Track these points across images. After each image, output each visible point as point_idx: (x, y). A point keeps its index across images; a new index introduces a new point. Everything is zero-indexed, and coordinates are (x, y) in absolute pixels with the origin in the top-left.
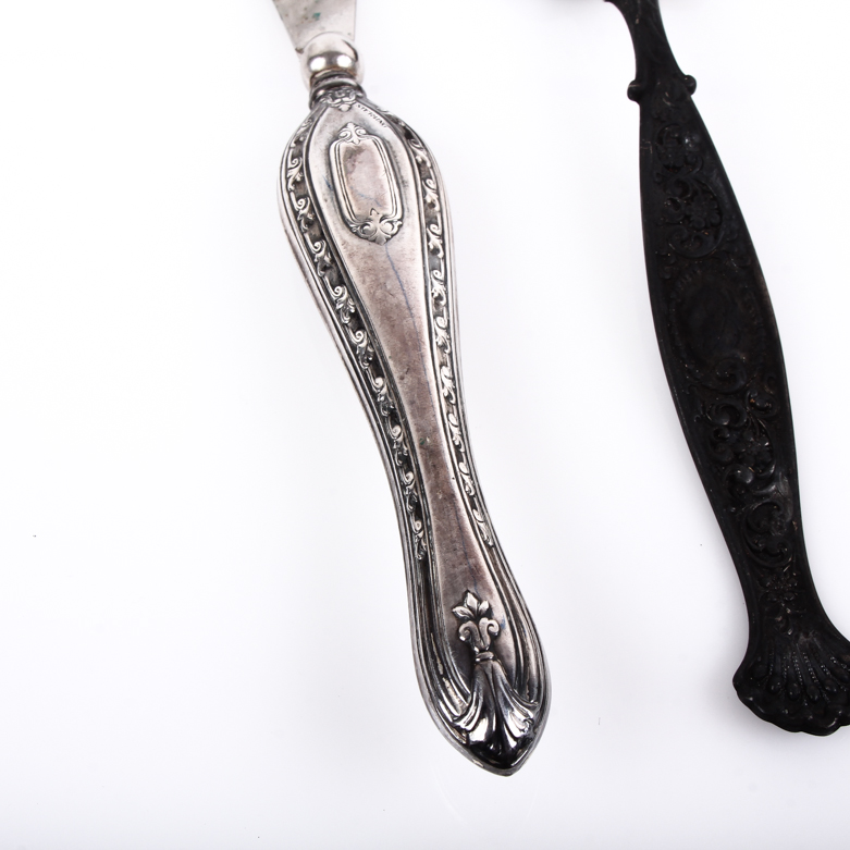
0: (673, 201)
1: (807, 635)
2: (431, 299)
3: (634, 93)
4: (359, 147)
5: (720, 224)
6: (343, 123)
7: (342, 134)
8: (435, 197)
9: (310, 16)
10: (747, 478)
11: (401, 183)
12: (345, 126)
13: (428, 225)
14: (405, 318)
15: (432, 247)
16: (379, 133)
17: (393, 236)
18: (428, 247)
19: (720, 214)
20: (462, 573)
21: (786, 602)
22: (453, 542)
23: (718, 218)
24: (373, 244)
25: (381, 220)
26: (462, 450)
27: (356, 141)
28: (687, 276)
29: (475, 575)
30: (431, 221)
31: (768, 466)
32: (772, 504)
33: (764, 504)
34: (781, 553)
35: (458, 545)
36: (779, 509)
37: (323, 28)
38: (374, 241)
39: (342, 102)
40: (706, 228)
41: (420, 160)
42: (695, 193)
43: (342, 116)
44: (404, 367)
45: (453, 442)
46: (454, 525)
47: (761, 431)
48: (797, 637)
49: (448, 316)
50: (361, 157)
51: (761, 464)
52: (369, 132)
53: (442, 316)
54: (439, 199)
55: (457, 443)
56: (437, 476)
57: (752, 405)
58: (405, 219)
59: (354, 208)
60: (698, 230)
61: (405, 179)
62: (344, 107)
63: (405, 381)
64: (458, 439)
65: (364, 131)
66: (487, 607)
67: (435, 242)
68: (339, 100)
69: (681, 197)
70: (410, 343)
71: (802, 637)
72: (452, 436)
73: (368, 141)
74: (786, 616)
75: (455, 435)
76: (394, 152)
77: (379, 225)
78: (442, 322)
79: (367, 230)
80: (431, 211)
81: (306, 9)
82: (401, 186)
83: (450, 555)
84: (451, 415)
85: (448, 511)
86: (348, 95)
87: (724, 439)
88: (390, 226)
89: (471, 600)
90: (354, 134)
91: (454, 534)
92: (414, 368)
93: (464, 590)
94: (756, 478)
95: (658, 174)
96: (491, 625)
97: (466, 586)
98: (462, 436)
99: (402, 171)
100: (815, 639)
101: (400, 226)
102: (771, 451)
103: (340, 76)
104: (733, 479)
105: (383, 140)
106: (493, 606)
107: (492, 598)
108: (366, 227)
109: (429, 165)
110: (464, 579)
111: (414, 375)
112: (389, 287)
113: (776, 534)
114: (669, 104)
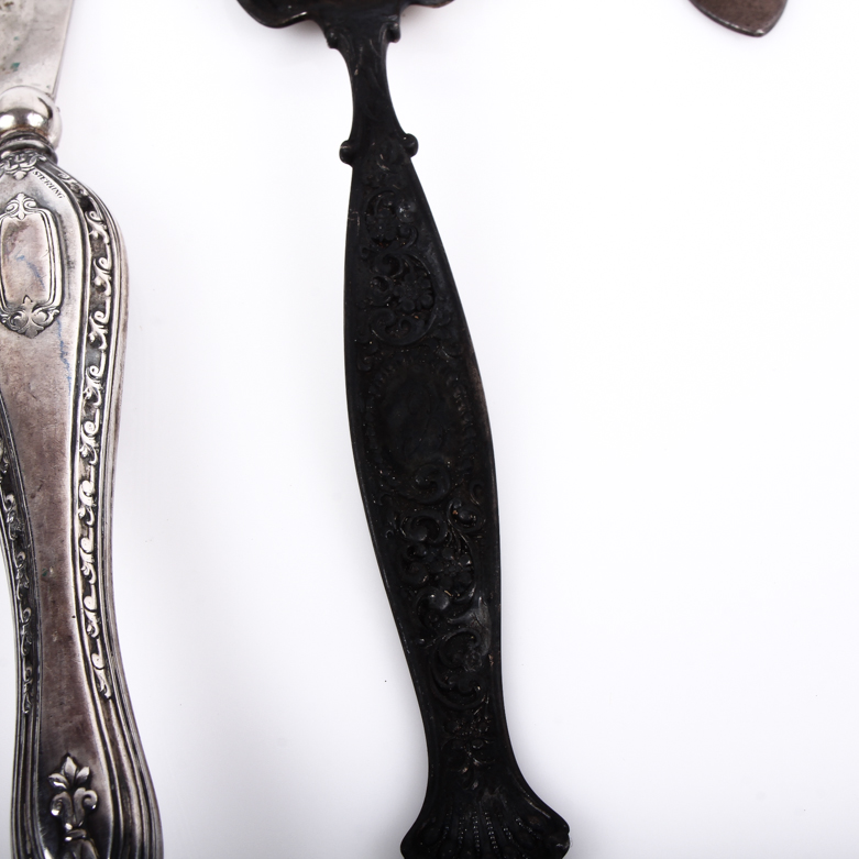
0: (381, 280)
1: (492, 792)
2: (81, 401)
3: (347, 154)
4: (23, 223)
5: (432, 306)
6: (14, 194)
7: (9, 207)
8: (107, 278)
9: (8, 66)
10: (442, 603)
11: (66, 264)
12: (15, 198)
13: (92, 312)
14: (45, 425)
15: (93, 338)
16: (51, 205)
17: (46, 327)
18: (88, 338)
19: (433, 295)
20: (65, 732)
21: (473, 751)
22: (61, 694)
23: (431, 298)
24: (23, 338)
25: (34, 309)
26: (92, 581)
27: (21, 216)
28: (391, 368)
29: (81, 734)
30: (97, 306)
31: (468, 588)
32: (469, 634)
33: (458, 634)
34: (474, 691)
35: (65, 698)
36: (475, 640)
37: (21, 80)
38: (24, 334)
39: (19, 169)
40: (416, 310)
41: (96, 235)
42: (407, 270)
43: (14, 185)
44: (36, 483)
45: (82, 572)
46: (65, 673)
47: (463, 548)
48: (481, 793)
49: (102, 419)
50: (22, 235)
51: (459, 586)
52: (40, 205)
53: (93, 421)
54: (112, 283)
55: (86, 573)
56: (55, 615)
57: (455, 517)
58: (64, 308)
59: (6, 294)
60: (408, 314)
61: (72, 259)
62: (19, 174)
63: (36, 499)
64: (88, 568)
65: (34, 204)
66: (87, 773)
67: (99, 331)
68: (16, 166)
69: (389, 275)
70: (47, 455)
71: (487, 794)
72: (81, 565)
73: (36, 216)
74: (472, 767)
75: (85, 564)
76: (64, 228)
77: (30, 315)
78: (91, 428)
79: (17, 320)
80: (98, 296)
81: (5, 58)
82: (66, 267)
83: (55, 710)
84: (84, 541)
85: (61, 657)
86: (27, 161)
87: (420, 558)
88: (43, 315)
89: (70, 765)
90: (21, 207)
91: (64, 685)
92: (50, 485)
93: (64, 753)
94: (453, 602)
95: (364, 250)
96: (88, 796)
97: (67, 748)
98: (95, 565)
99: (70, 250)
100: (501, 796)
101: (56, 316)
102: (472, 572)
103: (26, 137)
104: (425, 603)
105: (54, 213)
106: (95, 772)
107: (95, 763)
108: (17, 317)
109: (106, 240)
110: (66, 740)
111: (47, 492)
112: (32, 388)
113: (470, 669)
114: (383, 167)
